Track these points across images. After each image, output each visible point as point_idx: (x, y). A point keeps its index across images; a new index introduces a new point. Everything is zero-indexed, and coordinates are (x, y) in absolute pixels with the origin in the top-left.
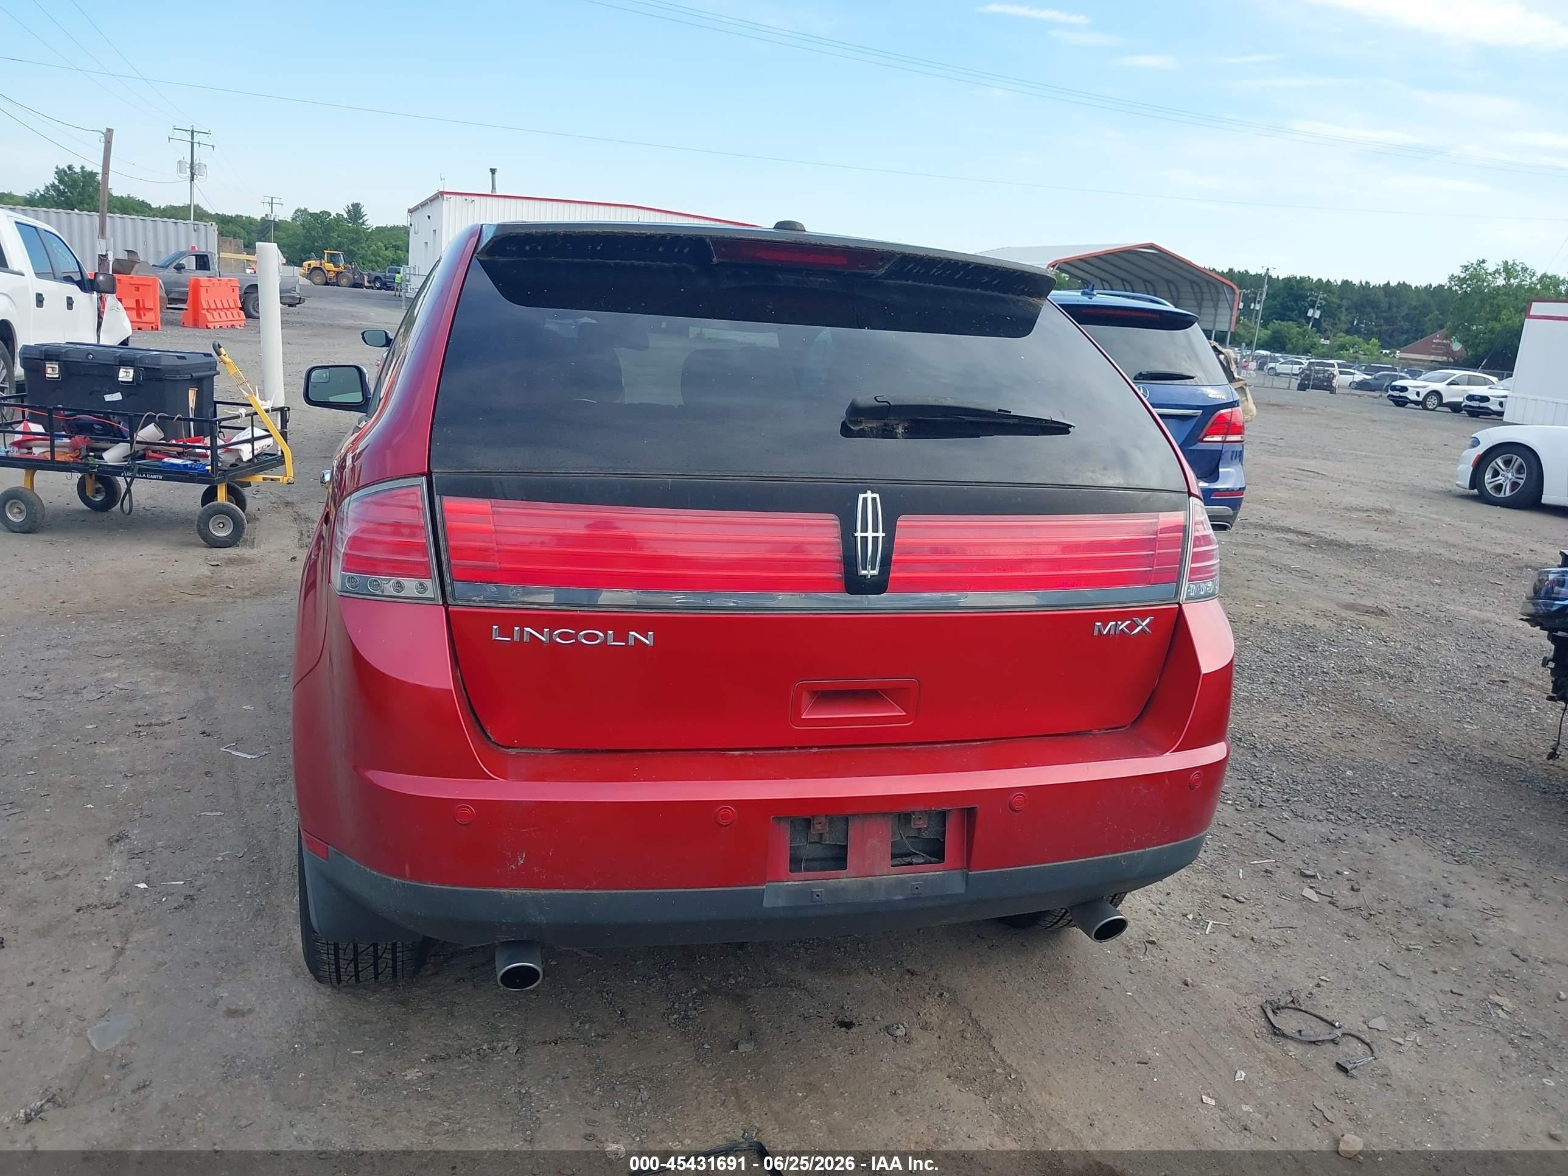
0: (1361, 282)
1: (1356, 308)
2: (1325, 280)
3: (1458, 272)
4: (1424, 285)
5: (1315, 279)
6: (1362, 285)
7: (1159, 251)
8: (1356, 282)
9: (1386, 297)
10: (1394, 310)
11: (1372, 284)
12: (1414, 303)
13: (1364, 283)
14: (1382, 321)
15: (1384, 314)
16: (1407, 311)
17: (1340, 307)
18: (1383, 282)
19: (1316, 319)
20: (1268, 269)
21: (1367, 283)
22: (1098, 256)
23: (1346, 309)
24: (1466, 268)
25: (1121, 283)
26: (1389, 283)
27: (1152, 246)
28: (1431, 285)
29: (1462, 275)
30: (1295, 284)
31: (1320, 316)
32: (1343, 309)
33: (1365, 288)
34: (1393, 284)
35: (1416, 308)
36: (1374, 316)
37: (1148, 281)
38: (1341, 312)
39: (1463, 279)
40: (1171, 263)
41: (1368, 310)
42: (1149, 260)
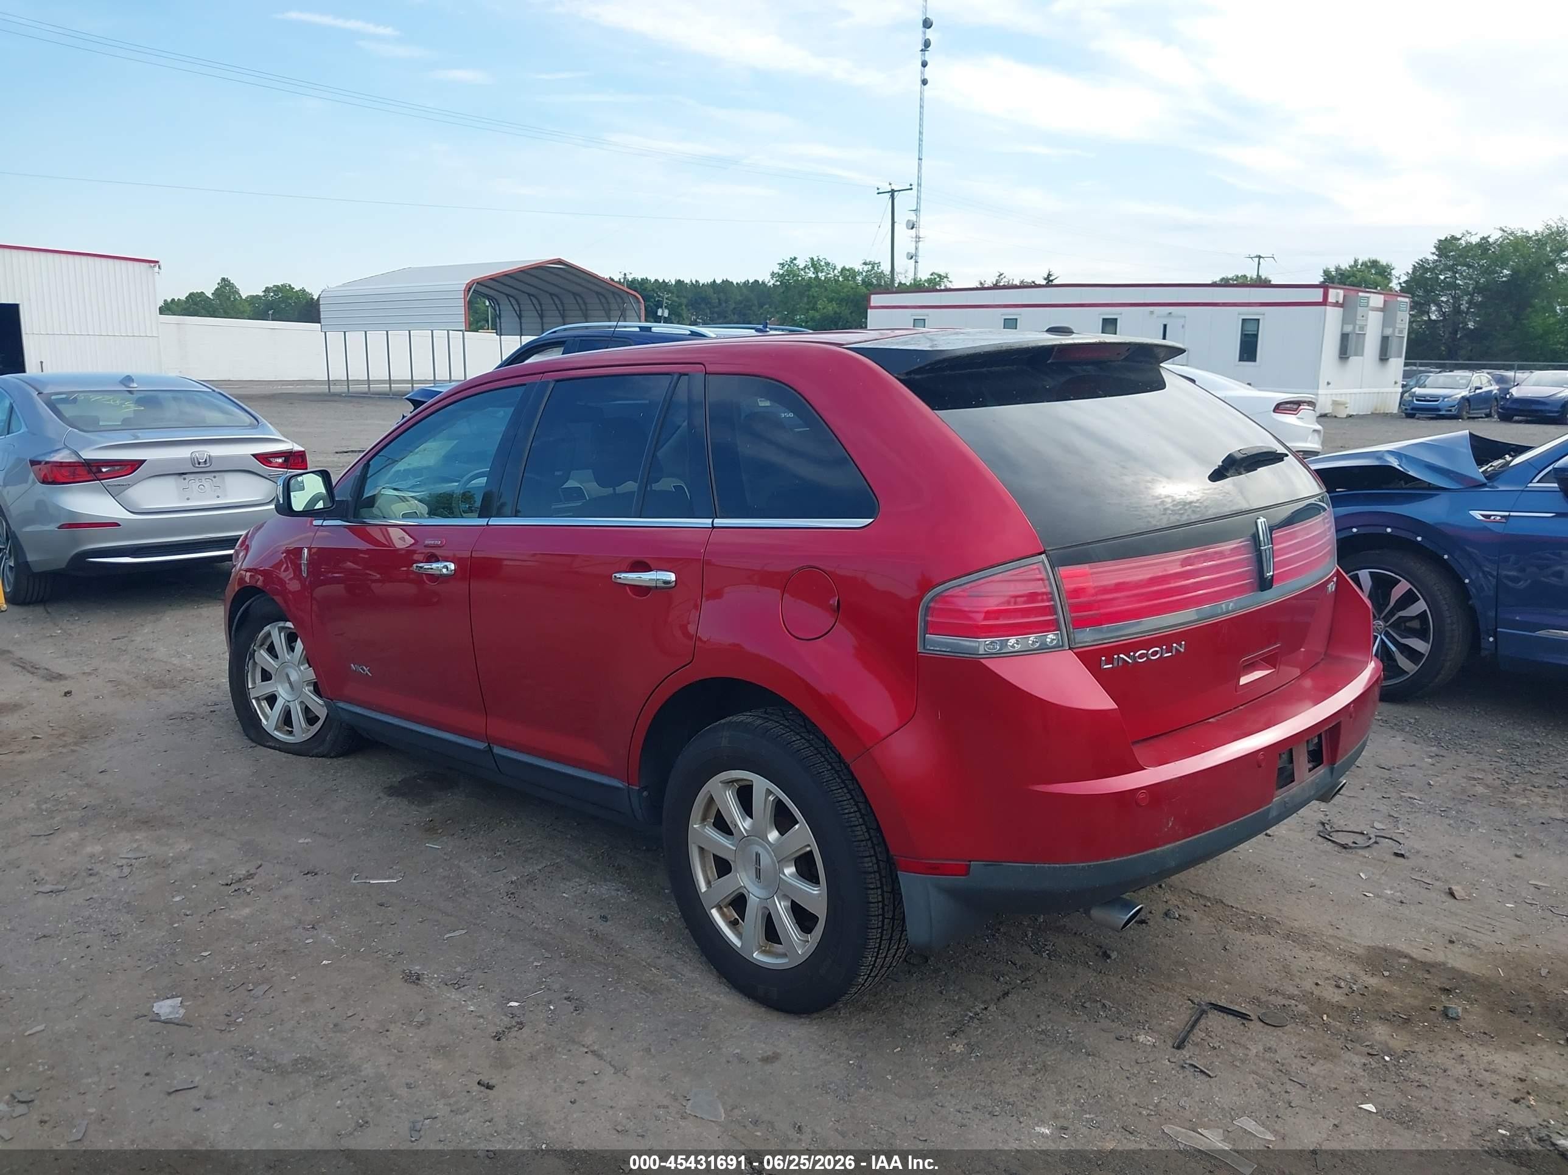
0: (691, 281)
1: (692, 305)
2: (661, 281)
3: (776, 269)
4: (743, 281)
5: (653, 280)
6: (692, 283)
7: (567, 265)
8: (687, 281)
9: (715, 293)
10: (724, 305)
11: (701, 282)
12: (739, 298)
13: (694, 282)
14: (716, 315)
15: (716, 310)
16: (733, 306)
17: (680, 305)
18: (710, 280)
19: (665, 318)
20: (625, 274)
21: (696, 281)
22: (507, 275)
23: (686, 306)
24: (782, 265)
25: (528, 298)
26: (714, 281)
27: (560, 262)
28: (748, 281)
29: (781, 272)
30: (638, 286)
31: (669, 314)
32: (684, 307)
33: (696, 286)
34: (719, 281)
35: (741, 302)
36: (708, 311)
37: (533, 296)
38: (682, 310)
39: (782, 274)
40: (579, 277)
41: (703, 306)
42: (557, 275)
